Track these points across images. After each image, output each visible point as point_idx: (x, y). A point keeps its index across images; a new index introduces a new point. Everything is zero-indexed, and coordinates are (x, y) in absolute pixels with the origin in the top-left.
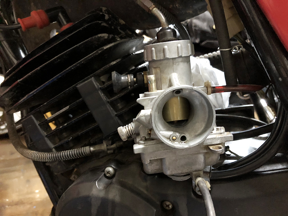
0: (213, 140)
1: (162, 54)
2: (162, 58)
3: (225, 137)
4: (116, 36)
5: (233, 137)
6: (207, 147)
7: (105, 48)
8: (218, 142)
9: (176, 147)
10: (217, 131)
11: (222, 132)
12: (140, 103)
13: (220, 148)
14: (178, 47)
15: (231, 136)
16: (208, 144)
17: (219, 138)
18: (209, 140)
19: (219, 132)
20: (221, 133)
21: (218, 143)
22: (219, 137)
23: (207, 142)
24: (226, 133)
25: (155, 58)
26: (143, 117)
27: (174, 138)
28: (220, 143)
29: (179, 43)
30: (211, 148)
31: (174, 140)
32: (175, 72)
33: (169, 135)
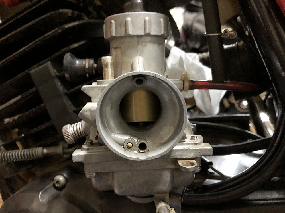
0: (184, 152)
1: (123, 29)
2: (123, 34)
3: (201, 150)
4: (82, 14)
5: (212, 150)
6: (175, 161)
7: (66, 26)
8: (191, 155)
9: (128, 157)
10: (191, 141)
11: (197, 142)
12: (86, 92)
13: (193, 164)
14: (145, 21)
15: (209, 149)
16: (177, 157)
17: (192, 151)
18: (179, 152)
19: (194, 141)
20: (196, 144)
21: (192, 157)
22: (194, 148)
23: (176, 155)
24: (203, 144)
25: (114, 35)
26: (88, 112)
28: (194, 157)
29: (147, 15)
30: (180, 163)
31: (129, 148)
32: (140, 55)
33: (124, 140)
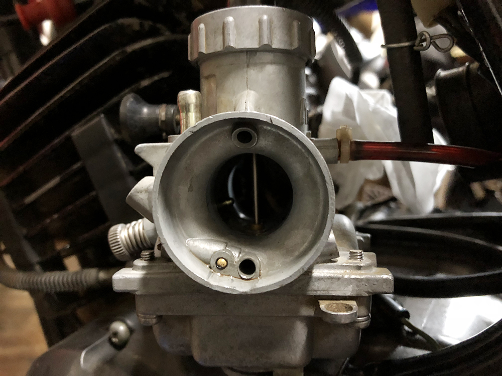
1: (220, 39)
2: (219, 48)
5: (393, 283)
8: (348, 291)
15: (386, 280)
17: (350, 281)
19: (357, 262)
20: (359, 268)
21: (348, 294)
23: (315, 288)
25: (204, 50)
27: (222, 262)
31: (221, 268)
32: (250, 89)
